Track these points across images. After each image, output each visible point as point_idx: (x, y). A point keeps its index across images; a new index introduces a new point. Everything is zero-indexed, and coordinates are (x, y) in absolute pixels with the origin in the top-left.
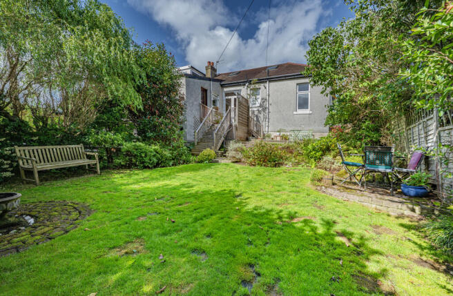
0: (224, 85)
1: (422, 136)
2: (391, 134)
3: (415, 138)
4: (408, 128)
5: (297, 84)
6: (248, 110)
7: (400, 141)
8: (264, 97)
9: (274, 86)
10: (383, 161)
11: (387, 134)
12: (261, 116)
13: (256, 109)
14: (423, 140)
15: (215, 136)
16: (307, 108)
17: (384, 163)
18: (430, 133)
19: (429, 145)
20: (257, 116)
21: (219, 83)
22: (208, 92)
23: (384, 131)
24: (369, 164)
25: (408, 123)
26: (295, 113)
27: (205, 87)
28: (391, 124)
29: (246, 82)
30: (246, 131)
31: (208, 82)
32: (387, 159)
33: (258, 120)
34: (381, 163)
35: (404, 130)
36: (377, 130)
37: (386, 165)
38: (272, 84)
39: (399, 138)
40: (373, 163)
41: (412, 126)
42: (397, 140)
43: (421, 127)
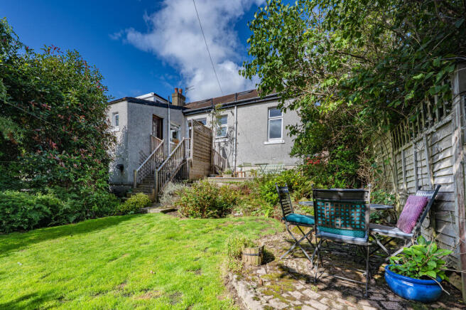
0: (187, 113)
1: (424, 163)
2: (372, 162)
3: (408, 168)
4: (396, 153)
5: (269, 108)
6: (211, 142)
7: (385, 174)
8: (232, 125)
9: (242, 112)
10: (348, 222)
11: (367, 164)
12: (228, 148)
13: (223, 140)
14: (426, 170)
15: (157, 175)
16: (280, 137)
17: (351, 224)
18: (441, 157)
19: (441, 181)
20: (223, 149)
21: (180, 111)
22: (165, 121)
23: (363, 160)
24: (322, 225)
25: (396, 145)
26: (266, 143)
27: (160, 115)
28: (371, 148)
29: (211, 108)
30: (207, 167)
31: (165, 109)
32: (356, 215)
33: (224, 155)
34: (345, 224)
35: (391, 156)
36: (353, 158)
37: (355, 229)
38: (240, 109)
39: (383, 169)
40: (329, 224)
41: (404, 147)
42: (379, 171)
43: (421, 145)
